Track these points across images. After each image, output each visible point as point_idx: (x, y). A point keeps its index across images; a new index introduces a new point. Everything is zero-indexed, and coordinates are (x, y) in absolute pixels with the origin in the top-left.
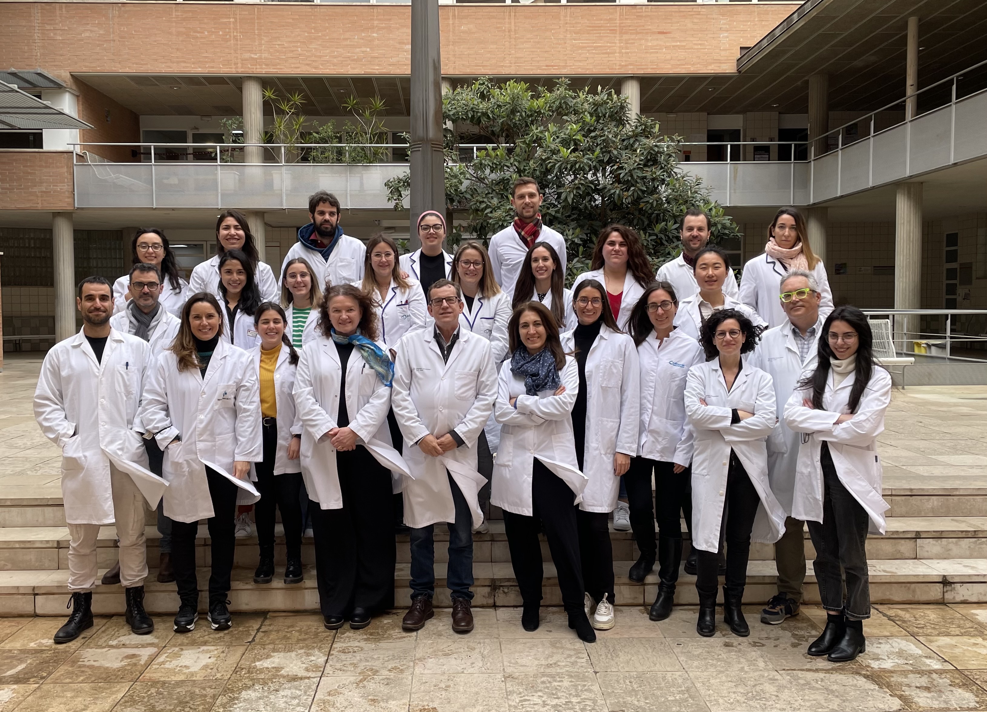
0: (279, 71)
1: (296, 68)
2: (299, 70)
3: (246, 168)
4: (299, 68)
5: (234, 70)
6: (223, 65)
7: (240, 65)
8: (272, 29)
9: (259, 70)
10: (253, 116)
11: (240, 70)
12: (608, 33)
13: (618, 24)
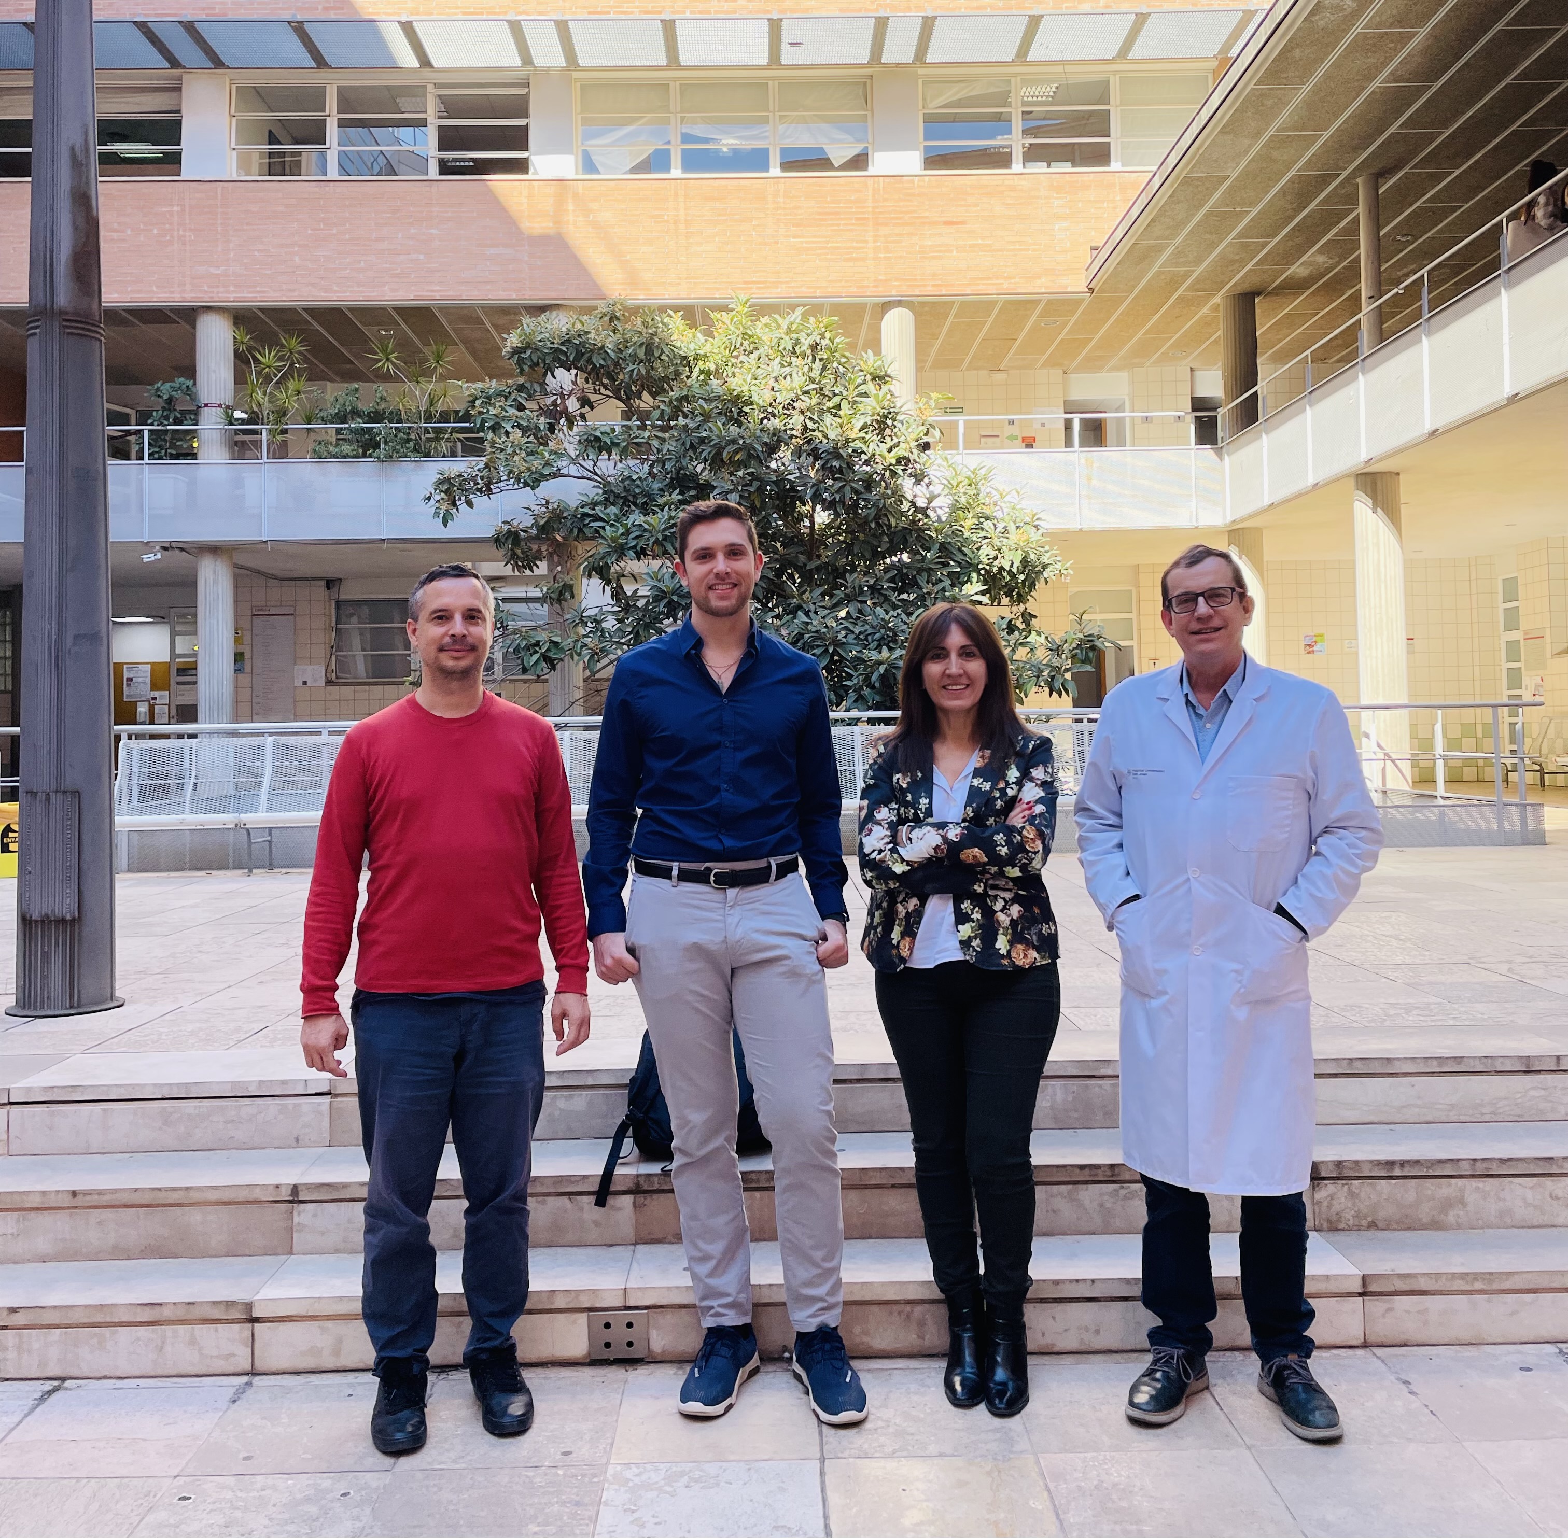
0: (259, 297)
1: (290, 290)
2: (296, 294)
3: (201, 466)
4: (294, 290)
5: (177, 297)
6: (157, 287)
7: (188, 287)
8: (247, 224)
9: (223, 296)
10: (213, 376)
11: (188, 296)
12: (853, 224)
13: (870, 209)
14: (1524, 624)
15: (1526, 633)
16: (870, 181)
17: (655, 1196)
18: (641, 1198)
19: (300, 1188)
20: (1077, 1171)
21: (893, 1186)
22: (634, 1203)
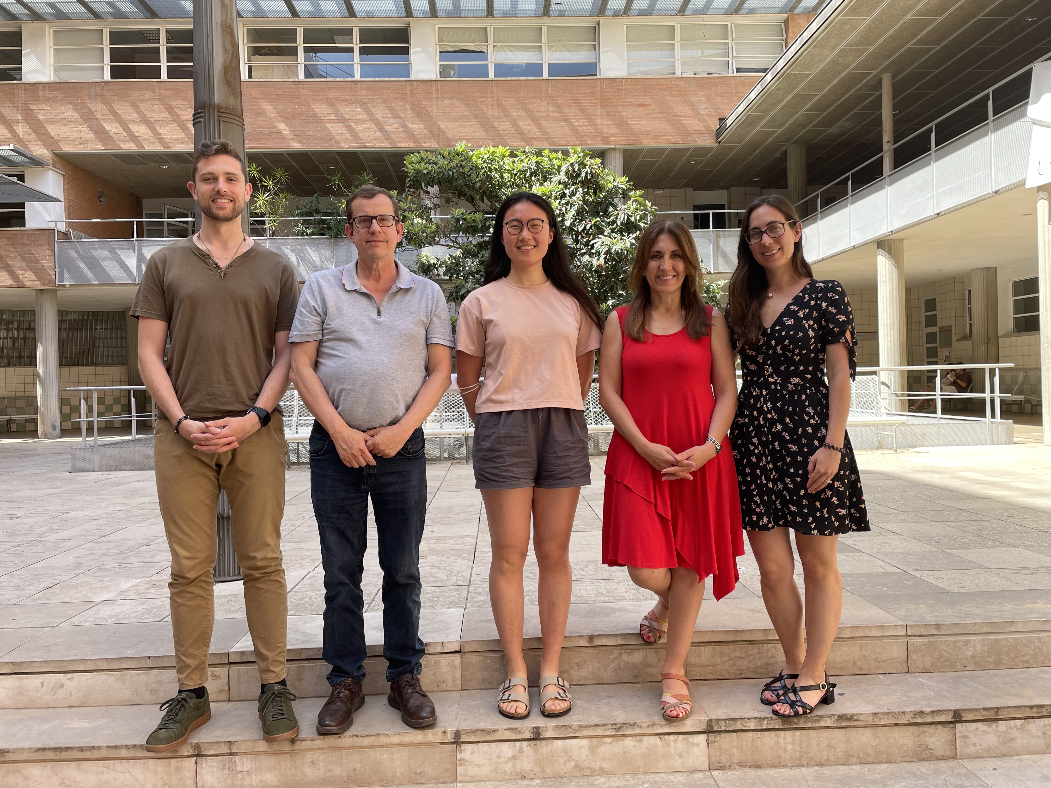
0: (262, 146)
1: (279, 142)
2: (283, 145)
4: (283, 142)
12: (589, 106)
13: (599, 98)
14: (940, 323)
15: (940, 328)
16: (599, 82)
17: (723, 735)
18: (712, 737)
19: (461, 733)
20: (1028, 709)
21: (896, 725)
22: (707, 740)
